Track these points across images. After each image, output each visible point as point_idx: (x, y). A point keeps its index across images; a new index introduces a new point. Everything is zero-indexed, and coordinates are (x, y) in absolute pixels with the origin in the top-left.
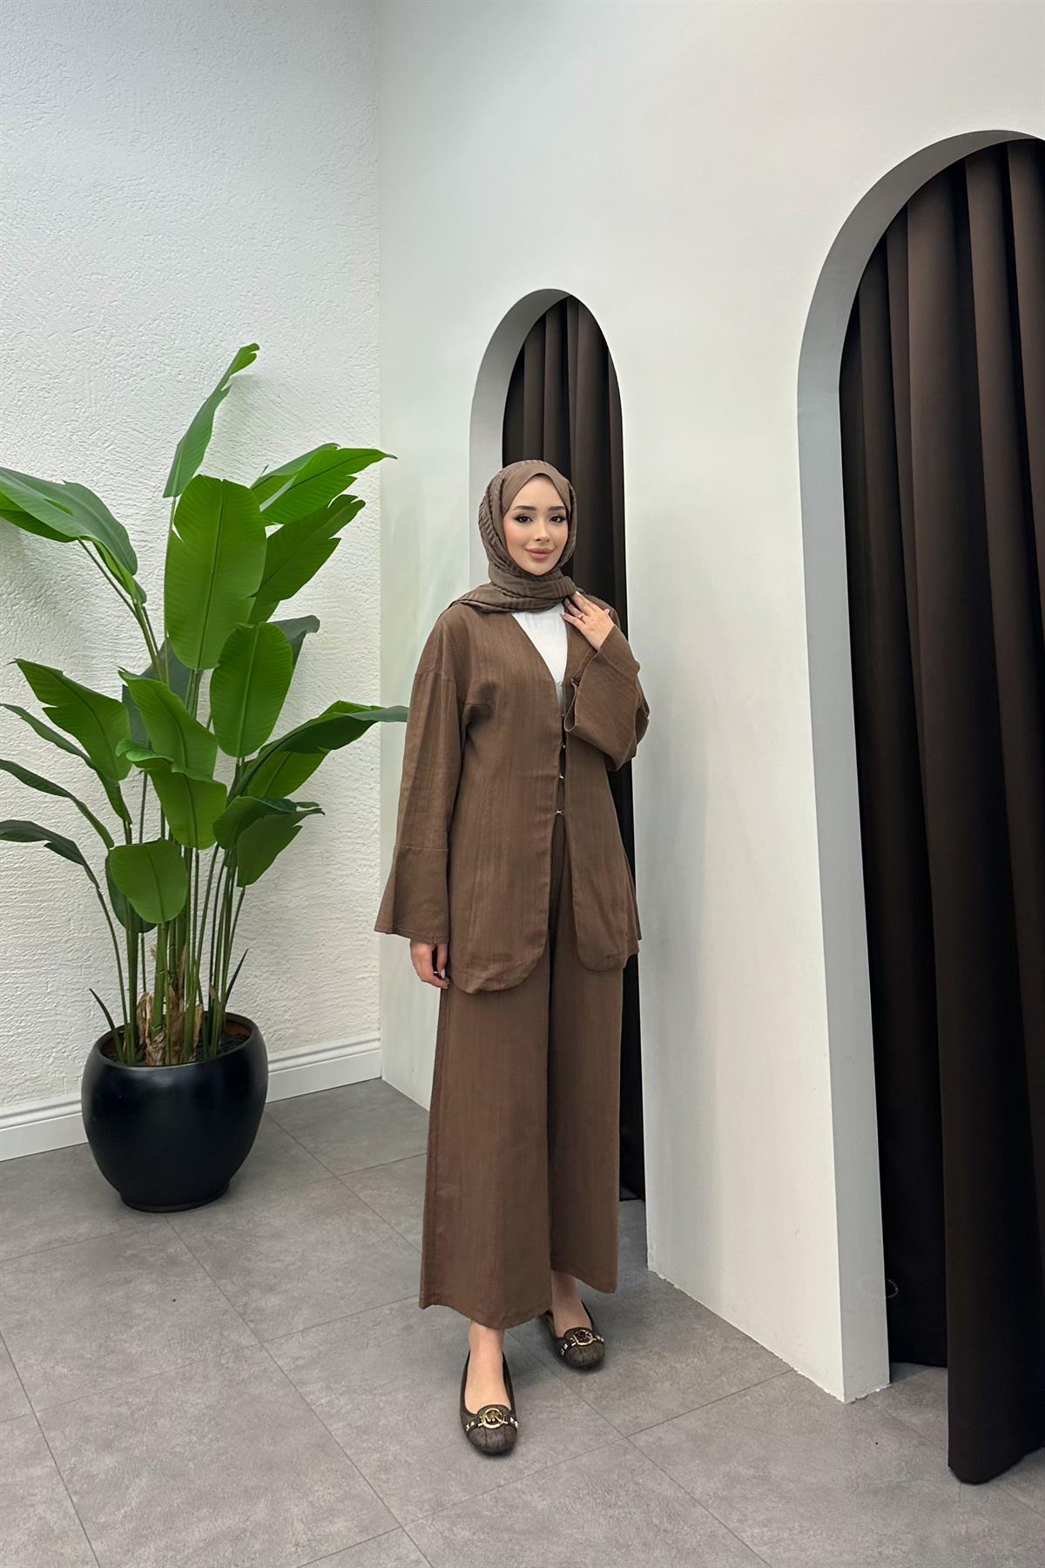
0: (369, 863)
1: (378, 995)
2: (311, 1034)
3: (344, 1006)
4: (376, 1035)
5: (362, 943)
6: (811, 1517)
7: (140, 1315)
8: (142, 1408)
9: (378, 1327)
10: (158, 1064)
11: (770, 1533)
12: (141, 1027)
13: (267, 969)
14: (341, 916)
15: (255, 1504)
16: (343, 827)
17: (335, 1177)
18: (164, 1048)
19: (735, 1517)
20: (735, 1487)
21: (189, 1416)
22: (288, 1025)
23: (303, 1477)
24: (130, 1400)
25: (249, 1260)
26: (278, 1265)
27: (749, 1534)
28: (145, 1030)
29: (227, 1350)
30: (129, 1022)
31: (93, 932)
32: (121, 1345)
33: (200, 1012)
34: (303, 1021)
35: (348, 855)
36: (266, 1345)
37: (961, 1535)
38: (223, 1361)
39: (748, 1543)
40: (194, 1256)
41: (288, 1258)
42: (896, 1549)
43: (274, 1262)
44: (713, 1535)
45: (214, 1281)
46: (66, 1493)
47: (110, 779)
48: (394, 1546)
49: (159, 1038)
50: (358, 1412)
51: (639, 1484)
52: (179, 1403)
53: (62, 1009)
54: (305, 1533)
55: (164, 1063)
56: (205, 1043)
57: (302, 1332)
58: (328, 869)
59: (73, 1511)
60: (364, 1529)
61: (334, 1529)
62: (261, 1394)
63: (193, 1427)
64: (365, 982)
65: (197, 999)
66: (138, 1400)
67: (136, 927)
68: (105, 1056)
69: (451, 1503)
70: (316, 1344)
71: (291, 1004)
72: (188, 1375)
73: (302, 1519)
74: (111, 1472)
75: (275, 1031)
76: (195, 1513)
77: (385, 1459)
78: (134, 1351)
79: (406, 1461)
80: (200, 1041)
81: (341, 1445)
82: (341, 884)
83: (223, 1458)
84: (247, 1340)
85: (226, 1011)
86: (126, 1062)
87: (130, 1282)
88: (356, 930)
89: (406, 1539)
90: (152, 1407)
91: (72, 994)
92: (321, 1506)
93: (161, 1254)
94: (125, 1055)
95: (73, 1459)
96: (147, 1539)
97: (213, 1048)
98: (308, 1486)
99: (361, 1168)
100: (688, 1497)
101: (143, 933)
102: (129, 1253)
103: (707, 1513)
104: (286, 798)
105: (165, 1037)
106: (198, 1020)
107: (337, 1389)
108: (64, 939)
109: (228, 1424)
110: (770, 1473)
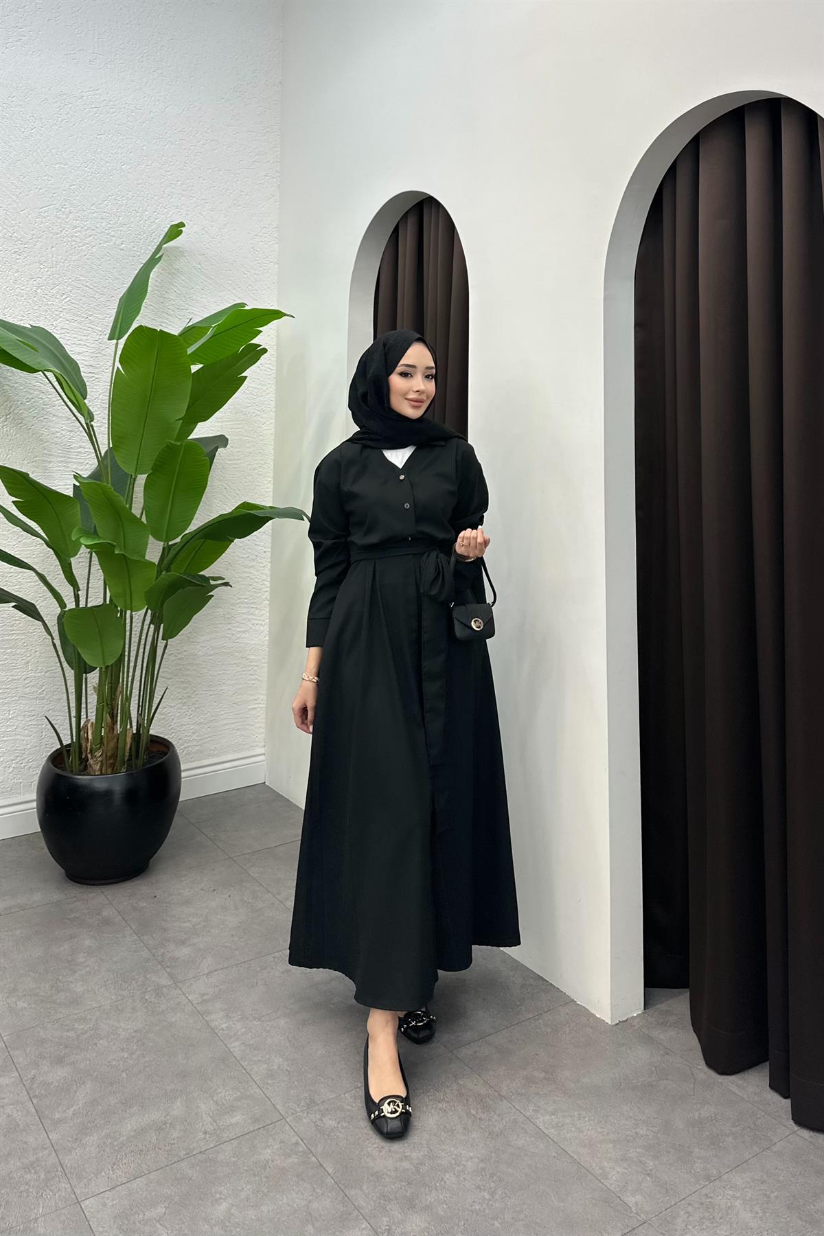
0: (260, 622)
1: (264, 720)
2: (211, 750)
3: (238, 729)
4: (262, 751)
5: (253, 682)
6: (586, 1108)
7: (82, 963)
8: (86, 1032)
9: (265, 971)
10: (96, 774)
11: (557, 1120)
12: (84, 745)
13: (180, 701)
14: (238, 662)
15: (174, 1103)
16: (241, 595)
17: (230, 858)
18: (102, 762)
19: (531, 1108)
20: (531, 1087)
21: (121, 1037)
22: (195, 743)
23: (209, 1083)
24: (75, 1027)
25: (166, 921)
26: (188, 924)
27: (541, 1120)
28: (87, 748)
29: (149, 989)
30: (74, 740)
31: (46, 672)
32: (68, 985)
33: (131, 734)
34: (207, 740)
35: (245, 616)
36: (180, 985)
37: (695, 1119)
38: (147, 997)
39: (541, 1127)
40: (123, 918)
41: (195, 920)
42: (648, 1129)
43: (185, 922)
44: (515, 1122)
45: (139, 937)
46: (27, 1096)
47: (64, 557)
48: (279, 1133)
49: (98, 754)
50: (250, 1034)
51: (460, 1085)
52: (114, 1028)
53: (21, 730)
54: (212, 1124)
55: (101, 772)
56: (134, 757)
57: (207, 974)
58: (229, 627)
59: (34, 1110)
60: (256, 1120)
61: (234, 1120)
62: (176, 1021)
63: (125, 1047)
64: (254, 712)
65: (129, 724)
66: (82, 1027)
67: (82, 669)
68: (55, 766)
69: (321, 1101)
70: (217, 984)
71: (197, 727)
72: (120, 1007)
73: (209, 1115)
74: (62, 1081)
75: (185, 748)
76: (128, 1111)
77: (272, 1068)
78: (78, 990)
79: (287, 1070)
80: (130, 756)
81: (238, 1058)
82: (238, 638)
83: (148, 1069)
84: (164, 981)
85: (150, 733)
86: (72, 772)
87: (74, 938)
88: (249, 672)
89: (287, 1127)
90: (93, 1031)
91: (28, 719)
92: (223, 1104)
93: (98, 917)
94: (71, 767)
95: (33, 1071)
96: (91, 1130)
97: (140, 762)
98: (213, 1089)
99: (249, 851)
100: (496, 1094)
101: (86, 673)
102: (73, 916)
103: (510, 1105)
104: (200, 573)
105: (102, 753)
106: (129, 740)
107: (234, 1017)
108: (24, 677)
109: (151, 1044)
110: (557, 1076)
